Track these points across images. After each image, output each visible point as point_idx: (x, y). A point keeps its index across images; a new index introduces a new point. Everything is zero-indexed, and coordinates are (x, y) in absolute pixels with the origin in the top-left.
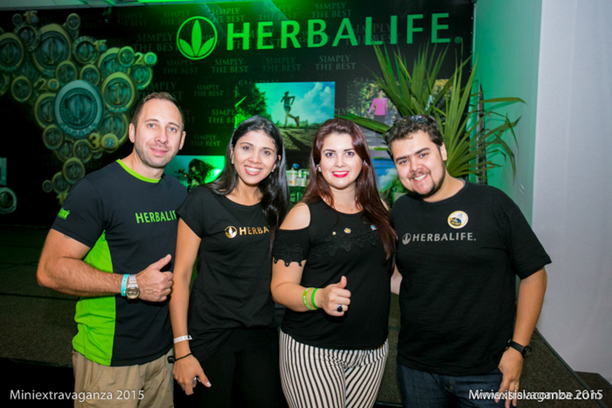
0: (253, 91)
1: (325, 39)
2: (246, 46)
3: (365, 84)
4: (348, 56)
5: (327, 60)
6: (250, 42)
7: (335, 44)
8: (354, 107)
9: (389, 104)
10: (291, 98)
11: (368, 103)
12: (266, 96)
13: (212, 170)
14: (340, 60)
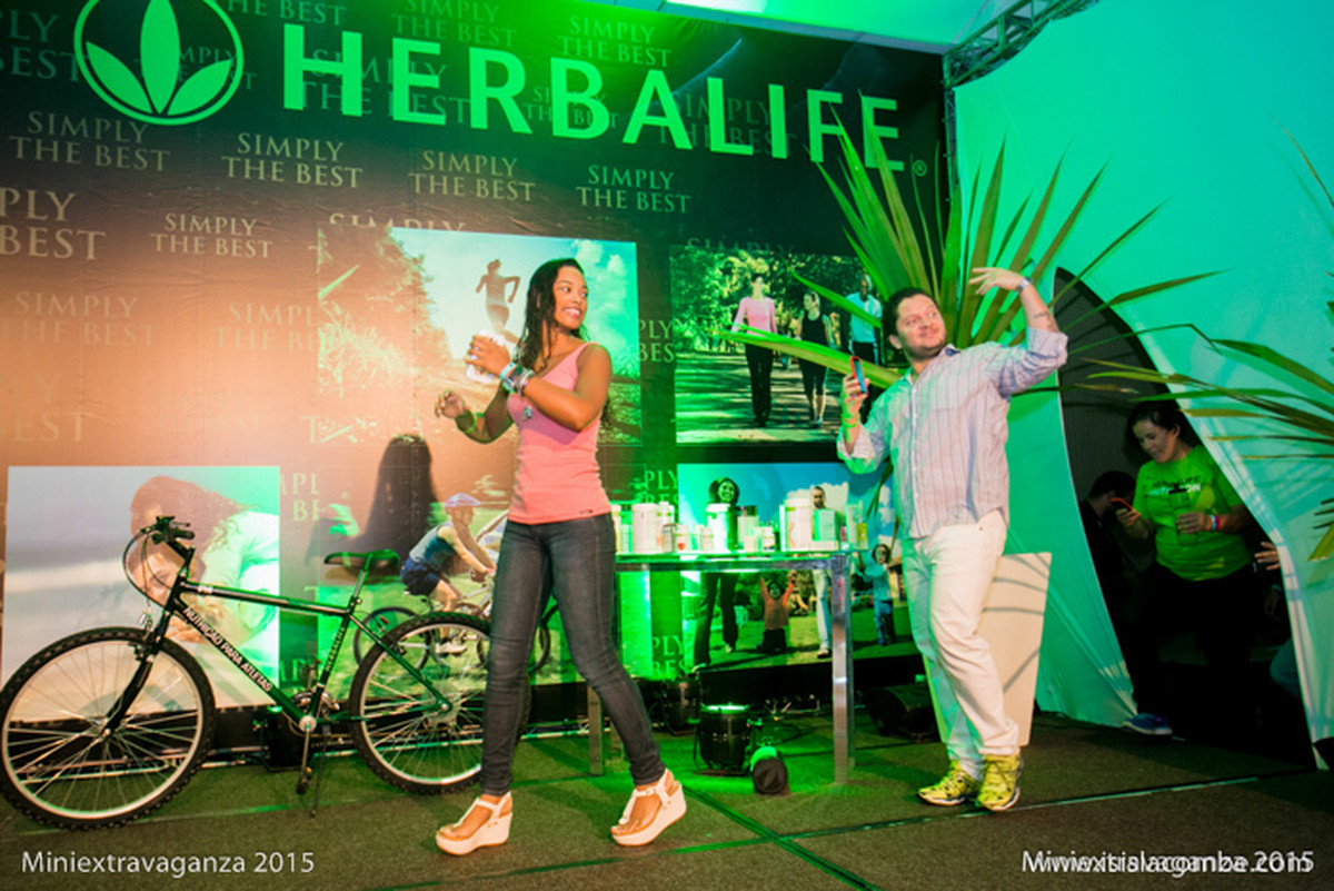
0: (381, 251)
1: (600, 122)
2: (352, 104)
3: (716, 256)
4: (667, 176)
5: (609, 180)
6: (364, 94)
7: (631, 136)
8: (692, 317)
9: (780, 316)
10: (509, 280)
11: (728, 308)
12: (428, 268)
13: (236, 518)
14: (646, 183)
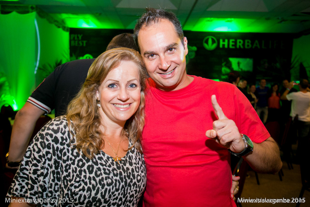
0: (228, 60)
1: (250, 46)
3: (262, 59)
6: (227, 46)
8: (259, 66)
10: (240, 63)
11: (263, 65)
12: (232, 62)
